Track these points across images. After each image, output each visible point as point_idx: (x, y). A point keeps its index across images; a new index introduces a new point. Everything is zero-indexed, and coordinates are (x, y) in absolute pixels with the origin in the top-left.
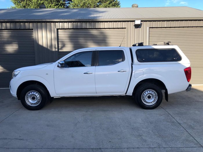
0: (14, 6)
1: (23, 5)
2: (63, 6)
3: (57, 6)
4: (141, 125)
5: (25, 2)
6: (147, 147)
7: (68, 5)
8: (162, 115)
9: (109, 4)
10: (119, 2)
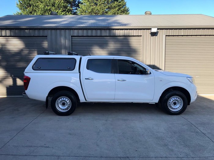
0: (20, 11)
1: (29, 11)
2: (70, 13)
3: (65, 12)
4: (165, 134)
5: (32, 8)
6: (175, 156)
7: (75, 11)
8: (184, 125)
9: (118, 10)
10: (128, 9)
